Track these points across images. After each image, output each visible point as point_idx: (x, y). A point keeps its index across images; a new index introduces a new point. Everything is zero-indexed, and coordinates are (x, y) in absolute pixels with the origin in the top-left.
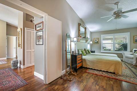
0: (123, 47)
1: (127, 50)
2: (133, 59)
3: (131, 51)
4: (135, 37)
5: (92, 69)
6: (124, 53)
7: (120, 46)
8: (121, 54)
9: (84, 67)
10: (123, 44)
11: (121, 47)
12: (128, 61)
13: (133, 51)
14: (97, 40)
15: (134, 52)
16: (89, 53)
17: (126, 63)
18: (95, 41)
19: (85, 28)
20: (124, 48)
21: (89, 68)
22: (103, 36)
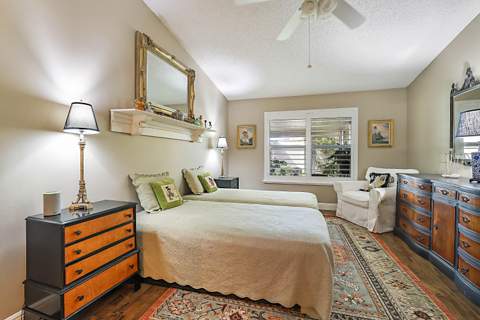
0: (338, 162)
1: (348, 172)
2: (370, 210)
3: (362, 178)
4: (374, 125)
5: (188, 288)
6: (340, 184)
7: (329, 159)
8: (332, 186)
9: (149, 280)
10: (337, 152)
11: (330, 162)
12: (354, 215)
13: (367, 177)
14: (250, 135)
15: (369, 179)
16: (206, 192)
17: (346, 226)
18: (242, 136)
19: (191, 75)
20: (341, 167)
21: (175, 285)
22: (271, 119)
